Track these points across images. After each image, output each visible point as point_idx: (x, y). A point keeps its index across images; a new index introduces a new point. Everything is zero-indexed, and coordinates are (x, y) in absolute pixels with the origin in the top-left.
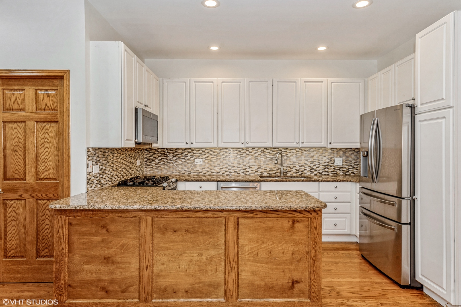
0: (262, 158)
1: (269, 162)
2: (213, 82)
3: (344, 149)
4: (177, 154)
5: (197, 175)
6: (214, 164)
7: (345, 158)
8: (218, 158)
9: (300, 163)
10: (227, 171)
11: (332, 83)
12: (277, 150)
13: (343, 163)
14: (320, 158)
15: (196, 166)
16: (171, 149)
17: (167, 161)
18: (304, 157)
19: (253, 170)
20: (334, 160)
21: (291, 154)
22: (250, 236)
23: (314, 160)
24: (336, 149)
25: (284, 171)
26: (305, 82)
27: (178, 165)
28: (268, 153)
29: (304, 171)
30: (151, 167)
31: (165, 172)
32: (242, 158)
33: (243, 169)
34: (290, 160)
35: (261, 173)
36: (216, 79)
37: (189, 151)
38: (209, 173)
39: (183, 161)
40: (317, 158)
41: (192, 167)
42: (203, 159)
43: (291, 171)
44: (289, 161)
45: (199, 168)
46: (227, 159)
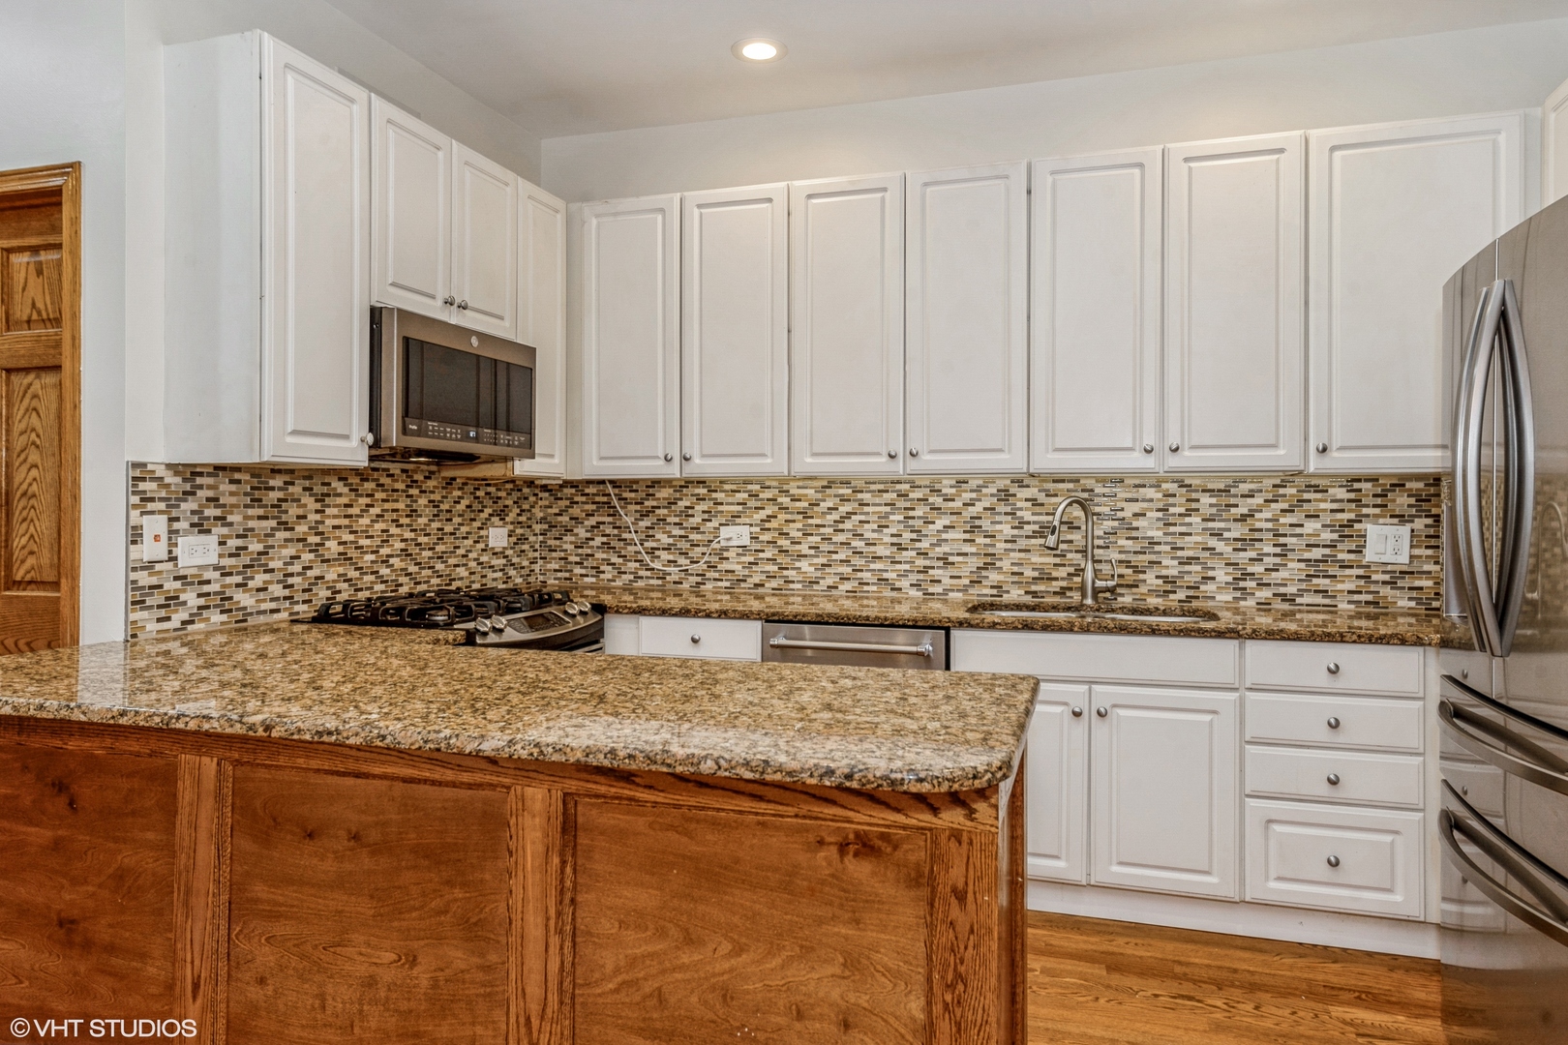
0: (1001, 523)
1: (1033, 541)
2: (770, 200)
3: (1418, 477)
4: (655, 503)
5: (729, 593)
6: (797, 547)
7: (1426, 526)
8: (810, 521)
9: (1182, 549)
10: (849, 579)
11: (1333, 149)
12: (1071, 486)
13: (1417, 552)
14: (1284, 525)
15: (726, 554)
16: (631, 484)
17: (616, 531)
18: (1203, 520)
19: (960, 577)
20: (1365, 536)
21: (1136, 507)
22: (627, 898)
23: (1257, 535)
24: (1373, 479)
25: (1099, 584)
26: (1186, 160)
27: (658, 549)
28: (1027, 500)
29: (1203, 588)
30: (562, 554)
31: (610, 576)
32: (911, 522)
33: (918, 572)
34: (1134, 534)
35: (994, 592)
36: (783, 184)
37: (697, 491)
38: (774, 584)
39: (677, 532)
40: (1270, 525)
41: (706, 558)
42: (751, 525)
43: (1137, 586)
44: (1127, 539)
45: (738, 563)
46: (848, 525)
